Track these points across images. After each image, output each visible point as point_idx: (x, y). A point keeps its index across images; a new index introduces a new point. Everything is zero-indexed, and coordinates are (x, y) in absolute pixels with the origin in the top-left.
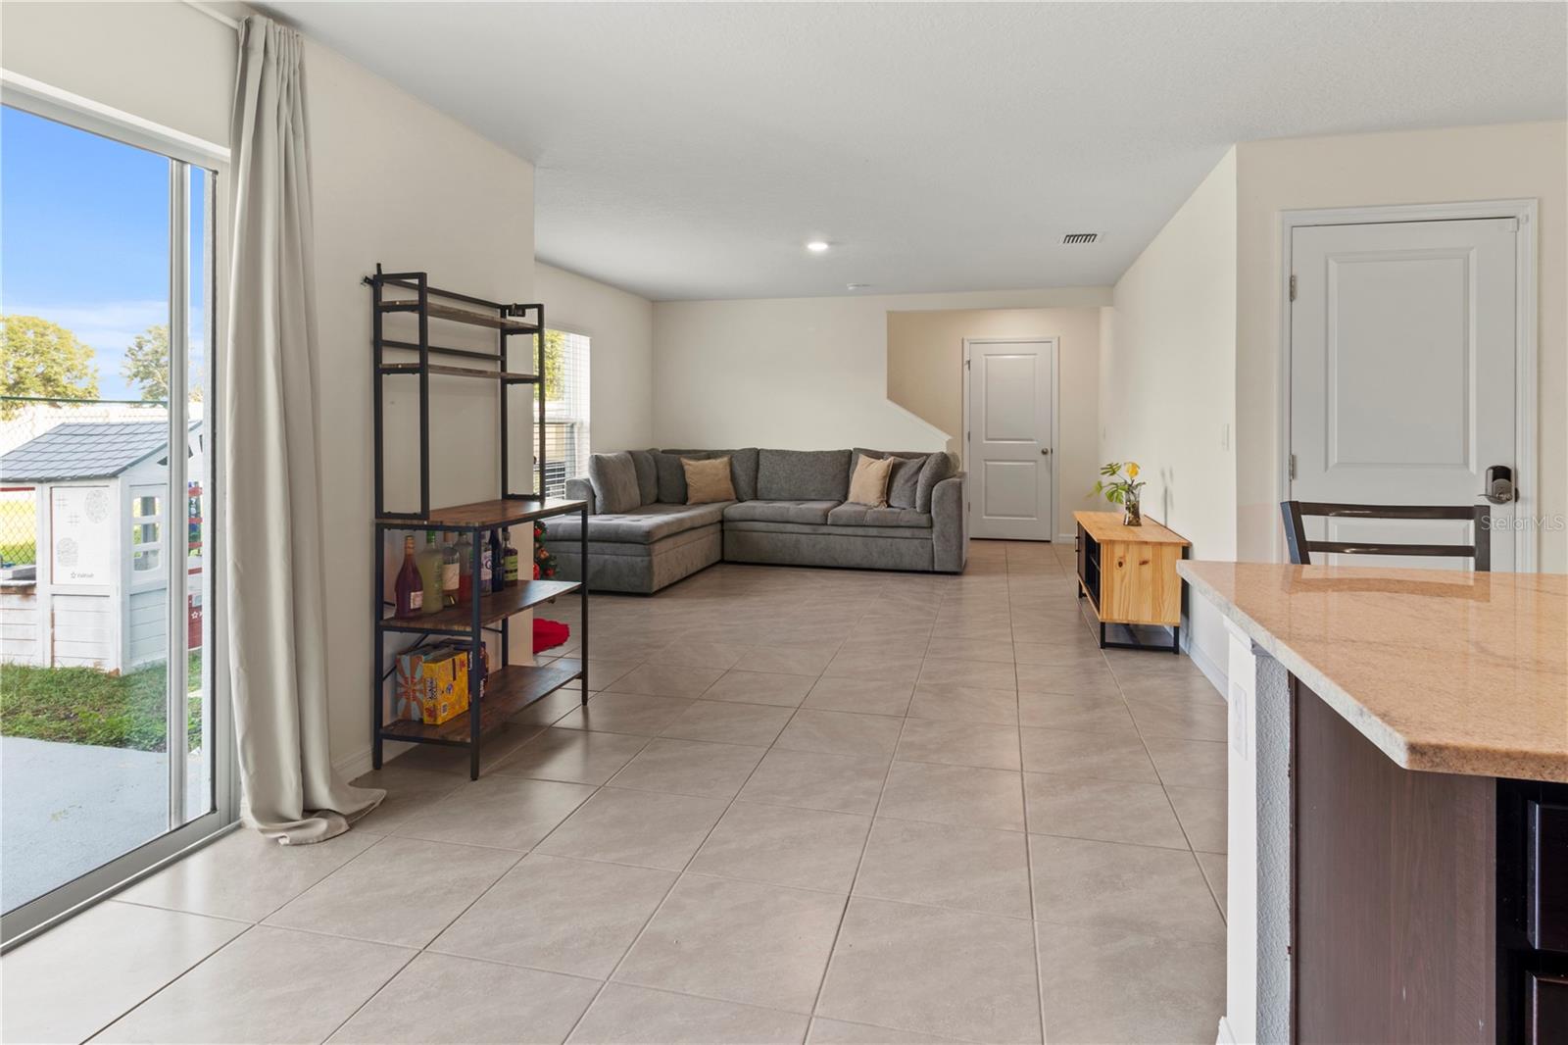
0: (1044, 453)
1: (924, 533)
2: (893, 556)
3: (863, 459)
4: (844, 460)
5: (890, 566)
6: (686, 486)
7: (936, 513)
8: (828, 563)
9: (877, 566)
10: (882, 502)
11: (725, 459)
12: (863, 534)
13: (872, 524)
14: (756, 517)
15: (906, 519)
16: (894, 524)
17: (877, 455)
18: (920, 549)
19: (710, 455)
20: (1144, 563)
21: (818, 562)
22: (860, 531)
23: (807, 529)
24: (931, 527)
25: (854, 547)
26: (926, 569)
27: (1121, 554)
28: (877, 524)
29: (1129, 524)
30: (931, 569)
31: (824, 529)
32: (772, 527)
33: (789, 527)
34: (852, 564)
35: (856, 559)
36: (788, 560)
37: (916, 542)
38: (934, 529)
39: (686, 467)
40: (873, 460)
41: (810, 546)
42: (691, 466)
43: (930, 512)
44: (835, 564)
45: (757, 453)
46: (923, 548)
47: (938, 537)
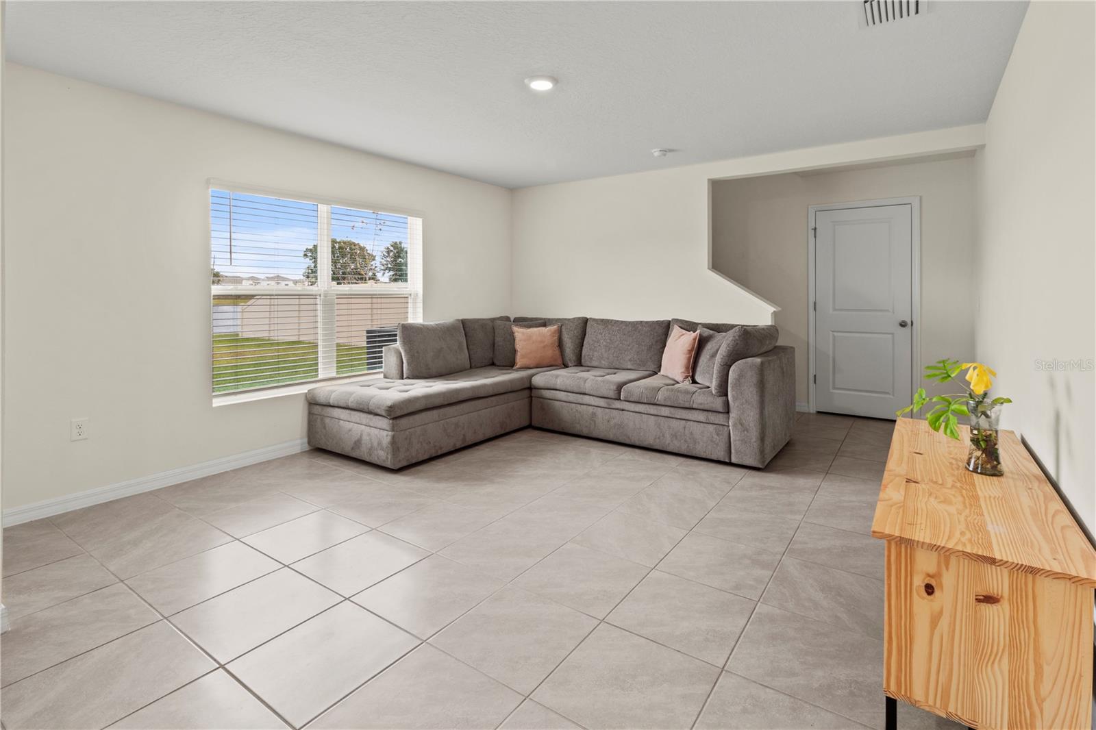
0: (903, 325)
1: (720, 419)
2: (686, 441)
3: (676, 331)
4: (660, 331)
5: (683, 450)
6: (514, 351)
7: (733, 396)
8: (621, 439)
9: (669, 449)
10: (687, 377)
11: (554, 328)
12: (655, 413)
13: (662, 403)
14: (558, 387)
15: (699, 401)
16: (687, 405)
17: (689, 326)
18: (715, 436)
19: (544, 323)
20: (989, 599)
21: (611, 437)
22: (652, 410)
23: (602, 402)
24: (728, 412)
25: (644, 425)
26: (722, 460)
27: (932, 569)
28: (669, 404)
29: (975, 470)
30: (727, 461)
31: (617, 404)
32: (572, 397)
33: (587, 399)
34: (645, 444)
35: (649, 441)
36: (585, 432)
37: (711, 428)
38: (732, 415)
39: (516, 334)
40: (684, 332)
41: (605, 419)
42: (519, 332)
43: (726, 395)
44: (627, 442)
45: (585, 321)
46: (718, 435)
47: (735, 425)
